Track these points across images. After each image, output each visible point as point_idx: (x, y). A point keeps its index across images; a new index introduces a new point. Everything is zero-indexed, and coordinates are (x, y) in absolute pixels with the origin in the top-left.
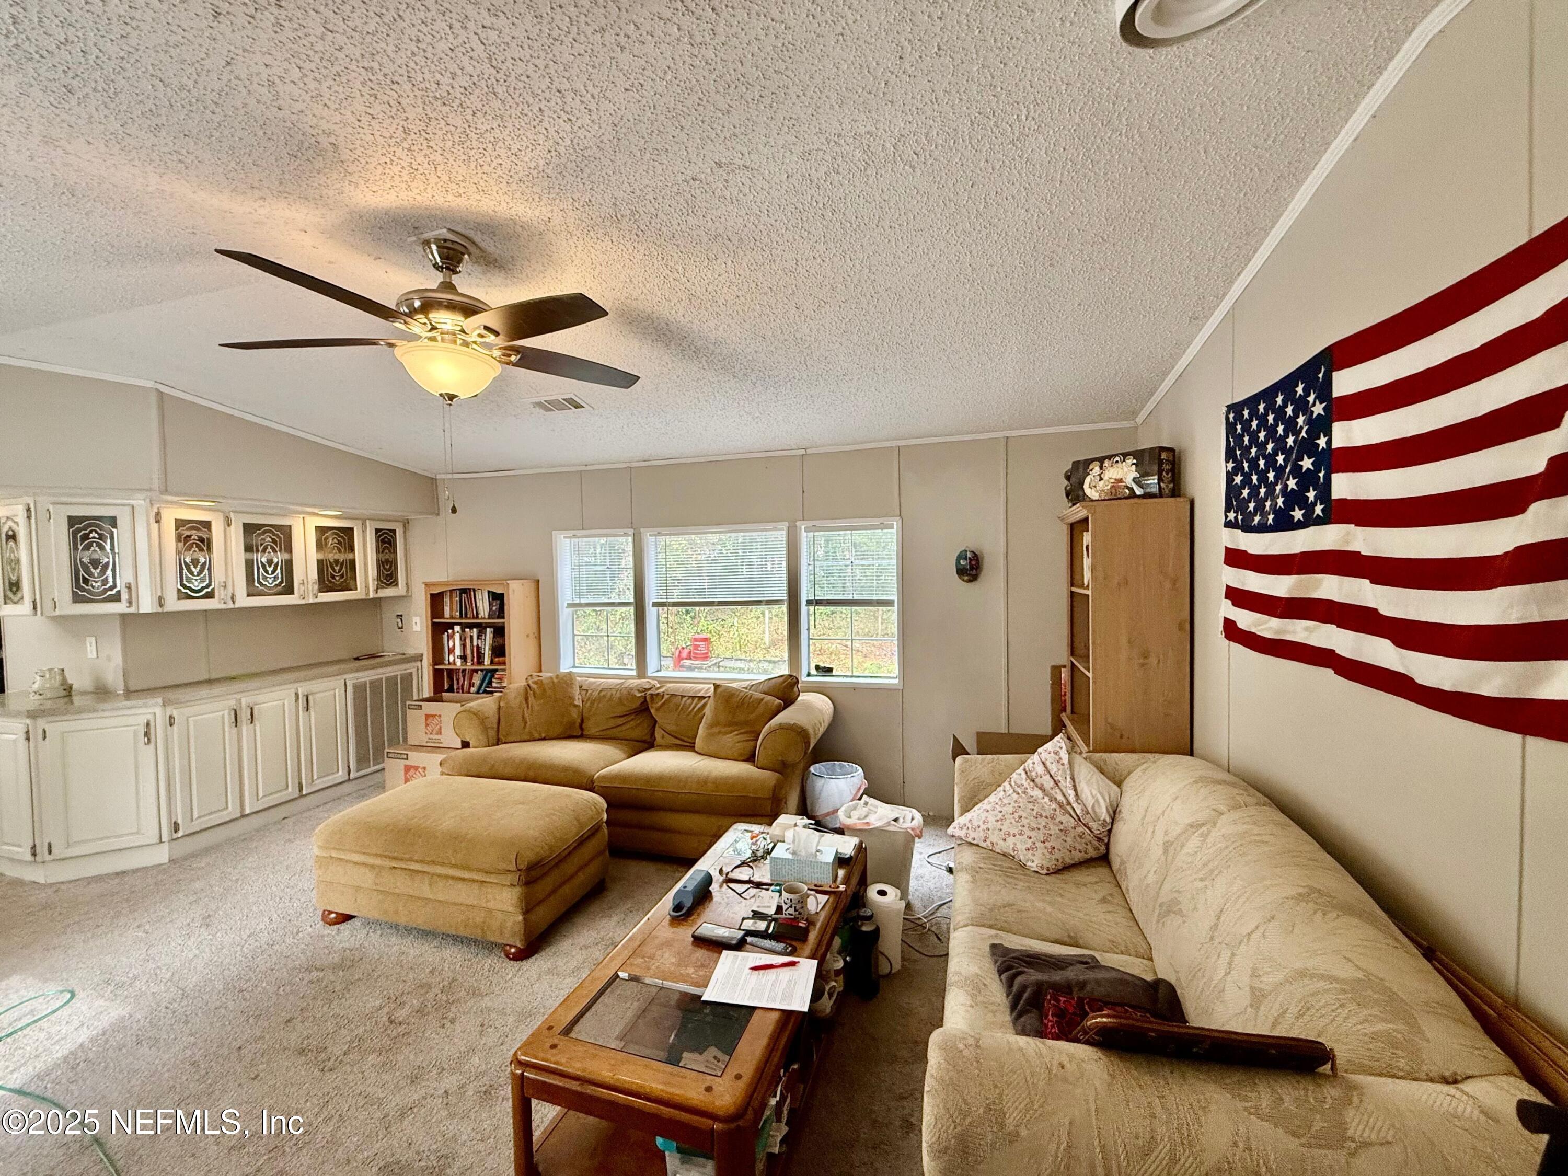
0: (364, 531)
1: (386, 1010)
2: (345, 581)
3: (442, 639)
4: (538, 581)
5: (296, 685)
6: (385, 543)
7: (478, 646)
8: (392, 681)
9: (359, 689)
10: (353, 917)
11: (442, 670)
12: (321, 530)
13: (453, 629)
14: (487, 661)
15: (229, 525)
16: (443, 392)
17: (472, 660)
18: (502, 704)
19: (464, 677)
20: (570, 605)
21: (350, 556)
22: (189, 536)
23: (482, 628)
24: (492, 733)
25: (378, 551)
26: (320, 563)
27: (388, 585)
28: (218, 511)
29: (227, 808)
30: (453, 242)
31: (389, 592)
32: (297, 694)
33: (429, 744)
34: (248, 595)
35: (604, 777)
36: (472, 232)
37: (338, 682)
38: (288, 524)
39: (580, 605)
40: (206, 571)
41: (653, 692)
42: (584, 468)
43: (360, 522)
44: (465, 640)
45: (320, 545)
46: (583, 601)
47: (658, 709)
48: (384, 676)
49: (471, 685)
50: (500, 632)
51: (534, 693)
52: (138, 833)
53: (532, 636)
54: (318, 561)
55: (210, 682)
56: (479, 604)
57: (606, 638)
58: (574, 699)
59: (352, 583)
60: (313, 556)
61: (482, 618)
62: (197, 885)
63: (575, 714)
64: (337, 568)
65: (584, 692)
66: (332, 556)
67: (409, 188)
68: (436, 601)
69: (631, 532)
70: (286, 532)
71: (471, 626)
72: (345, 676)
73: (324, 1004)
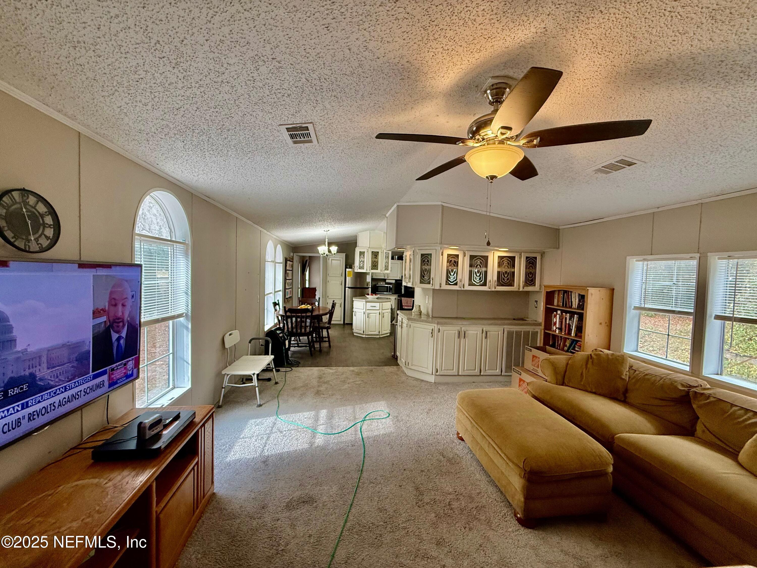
0: (520, 258)
1: (451, 497)
2: (509, 281)
3: (552, 316)
4: (613, 290)
5: (483, 326)
6: (531, 264)
7: (569, 323)
8: (526, 333)
9: (510, 334)
10: (464, 441)
11: (550, 334)
12: (501, 258)
13: (557, 312)
14: (573, 334)
15: (465, 256)
16: (487, 175)
17: (565, 331)
18: (569, 362)
19: (561, 340)
20: (636, 308)
21: (513, 270)
22: (451, 261)
23: (572, 314)
24: (560, 378)
25: (526, 268)
26: (499, 273)
27: (530, 285)
28: (461, 250)
29: (453, 370)
30: (496, 84)
31: (530, 289)
32: (483, 330)
33: (533, 371)
34: (469, 285)
35: (621, 439)
36: (506, 71)
37: (501, 328)
38: (486, 255)
39: (644, 309)
40: (455, 275)
41: (698, 390)
42: (657, 210)
43: (519, 254)
44: (562, 319)
45: (500, 265)
46: (646, 306)
47: (700, 407)
48: (523, 330)
49: (565, 345)
50: (581, 317)
51: (592, 362)
52: (427, 368)
53: (603, 324)
54: (498, 272)
55: (457, 318)
56: (573, 300)
57: (667, 336)
58: (622, 374)
59: (513, 284)
60: (496, 269)
61: (575, 309)
62: (435, 396)
63: (620, 384)
64: (506, 276)
65: (632, 372)
66: (504, 270)
67: (455, 65)
68: (550, 296)
69: (697, 255)
70: (486, 258)
71: (567, 312)
72: (505, 327)
73: (435, 474)
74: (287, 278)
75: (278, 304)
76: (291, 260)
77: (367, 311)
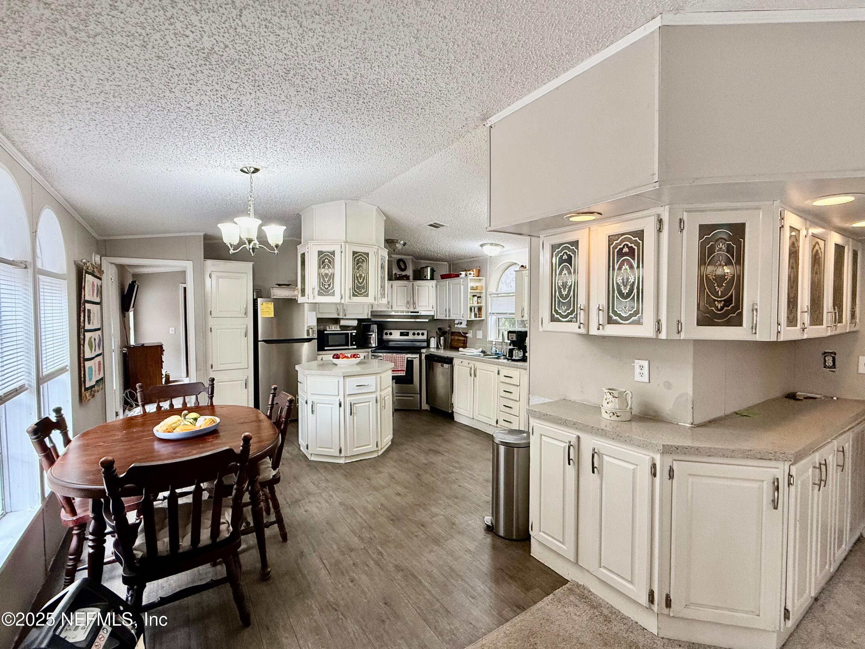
74: (87, 327)
75: (61, 425)
76: (97, 274)
77: (348, 399)
